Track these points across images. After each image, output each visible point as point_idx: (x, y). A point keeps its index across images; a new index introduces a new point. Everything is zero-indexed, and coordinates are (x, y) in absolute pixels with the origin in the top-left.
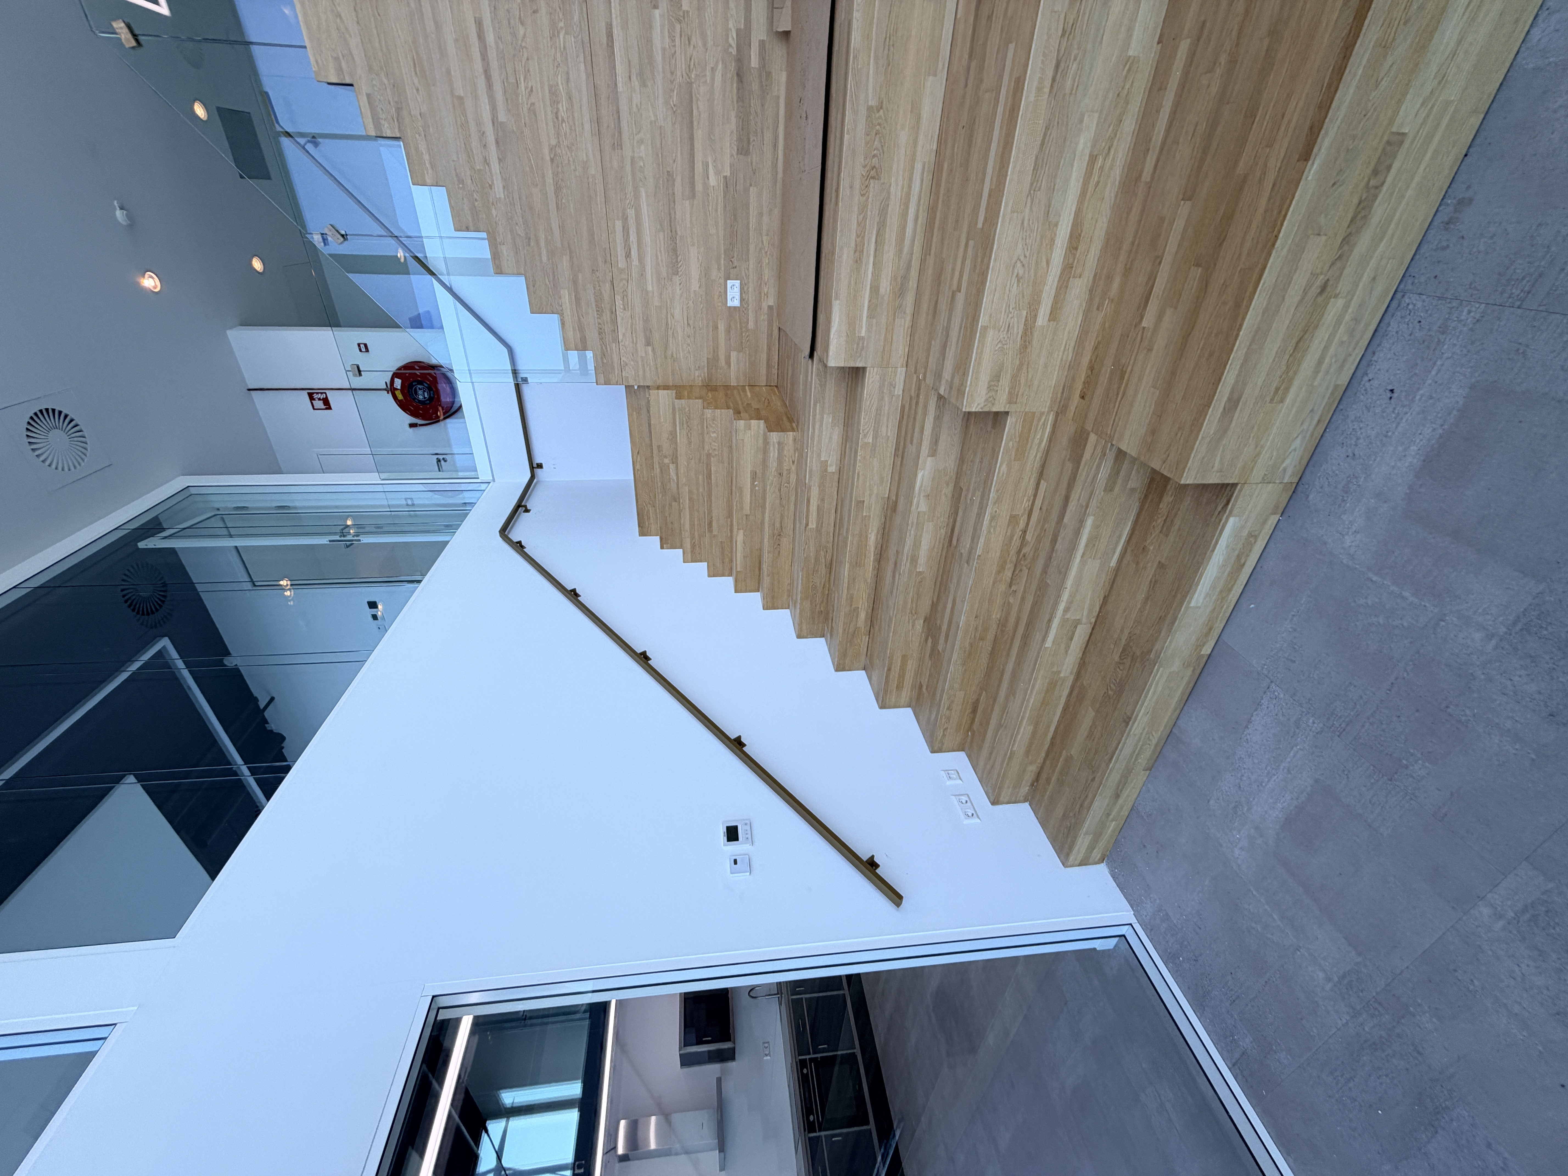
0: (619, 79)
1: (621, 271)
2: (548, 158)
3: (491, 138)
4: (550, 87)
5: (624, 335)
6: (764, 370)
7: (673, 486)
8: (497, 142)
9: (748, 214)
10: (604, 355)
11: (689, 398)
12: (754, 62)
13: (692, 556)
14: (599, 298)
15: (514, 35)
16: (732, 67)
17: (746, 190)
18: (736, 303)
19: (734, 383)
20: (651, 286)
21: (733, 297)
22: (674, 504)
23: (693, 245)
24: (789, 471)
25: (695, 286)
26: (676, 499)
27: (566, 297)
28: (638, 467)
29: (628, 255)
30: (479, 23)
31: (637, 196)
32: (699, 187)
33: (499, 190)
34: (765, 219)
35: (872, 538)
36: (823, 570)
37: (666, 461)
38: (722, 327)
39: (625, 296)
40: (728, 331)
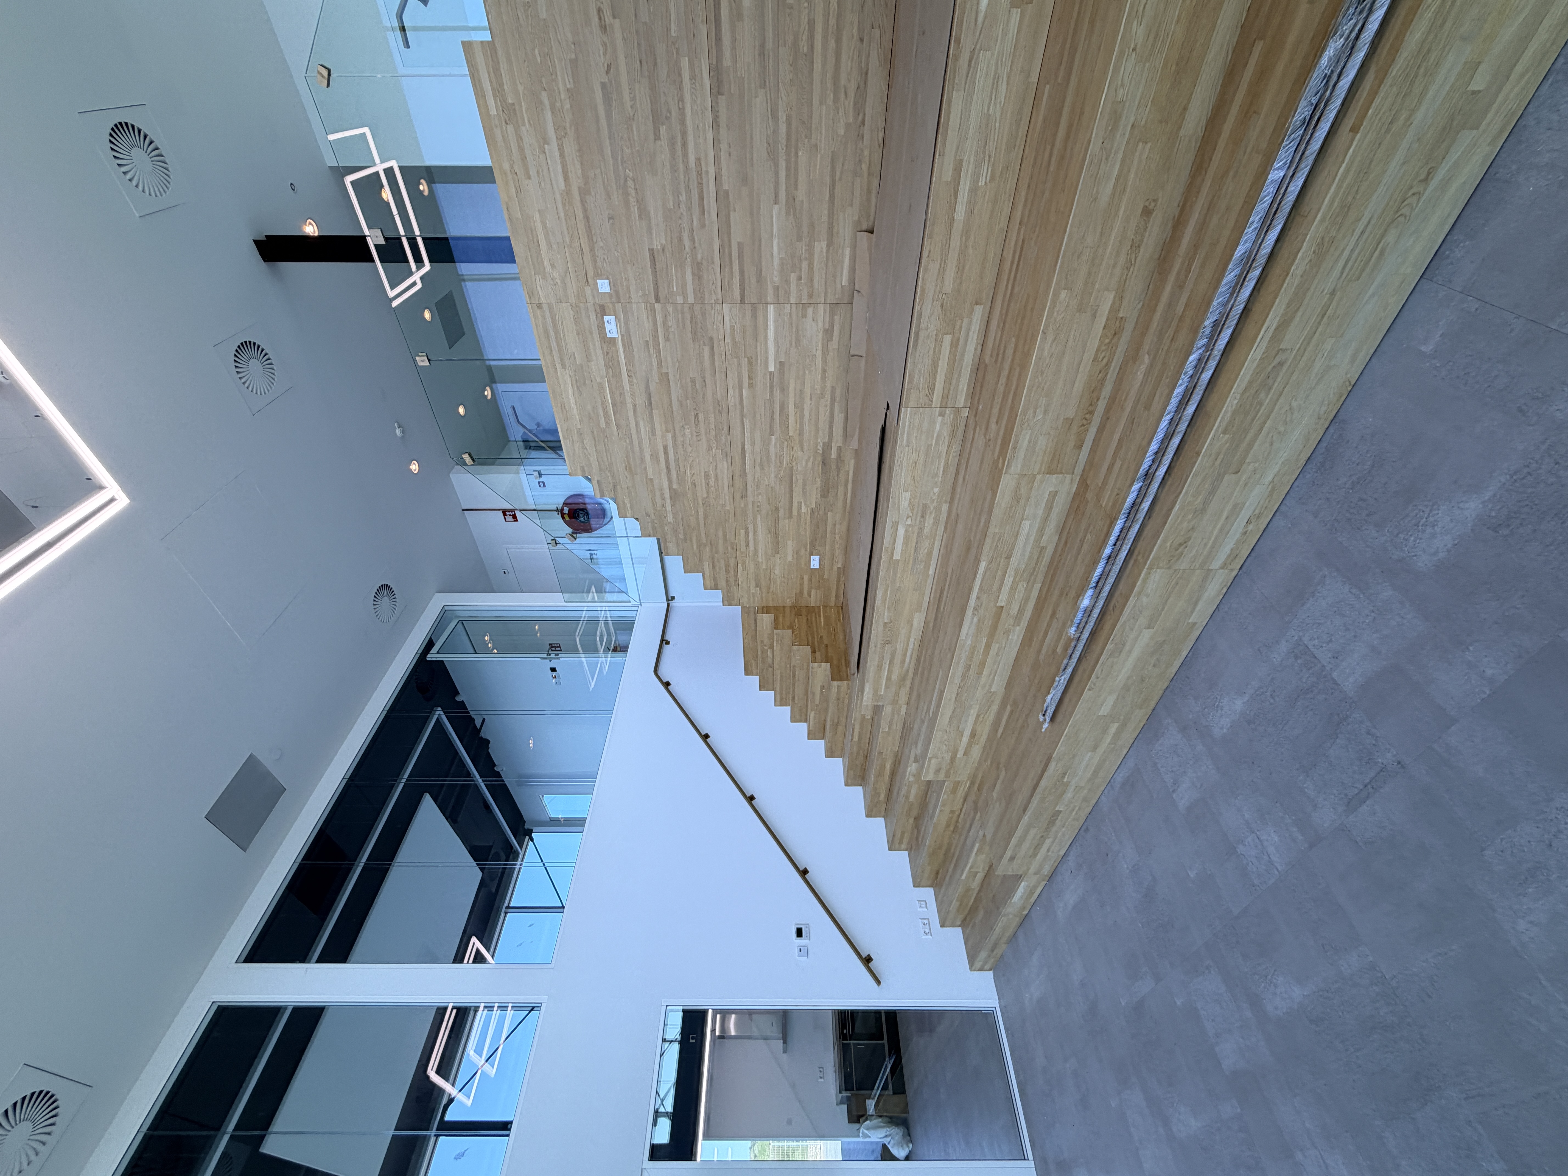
0: (747, 467)
1: (742, 553)
2: (701, 503)
3: (667, 495)
4: (705, 472)
5: (742, 582)
6: (833, 599)
7: (770, 660)
8: (671, 497)
9: (826, 525)
10: (728, 592)
11: (784, 628)
12: (834, 455)
13: (780, 702)
14: (727, 566)
15: (685, 451)
16: (820, 459)
17: (825, 514)
18: (817, 567)
19: (813, 604)
20: (761, 558)
21: (815, 562)
22: (770, 669)
23: (789, 540)
25: (790, 558)
26: (772, 666)
27: (707, 566)
28: (746, 640)
29: (747, 545)
30: (665, 448)
31: (755, 518)
32: (795, 513)
33: (670, 518)
34: (838, 527)
36: (861, 756)
37: (766, 648)
38: (806, 578)
39: (744, 564)
40: (810, 580)
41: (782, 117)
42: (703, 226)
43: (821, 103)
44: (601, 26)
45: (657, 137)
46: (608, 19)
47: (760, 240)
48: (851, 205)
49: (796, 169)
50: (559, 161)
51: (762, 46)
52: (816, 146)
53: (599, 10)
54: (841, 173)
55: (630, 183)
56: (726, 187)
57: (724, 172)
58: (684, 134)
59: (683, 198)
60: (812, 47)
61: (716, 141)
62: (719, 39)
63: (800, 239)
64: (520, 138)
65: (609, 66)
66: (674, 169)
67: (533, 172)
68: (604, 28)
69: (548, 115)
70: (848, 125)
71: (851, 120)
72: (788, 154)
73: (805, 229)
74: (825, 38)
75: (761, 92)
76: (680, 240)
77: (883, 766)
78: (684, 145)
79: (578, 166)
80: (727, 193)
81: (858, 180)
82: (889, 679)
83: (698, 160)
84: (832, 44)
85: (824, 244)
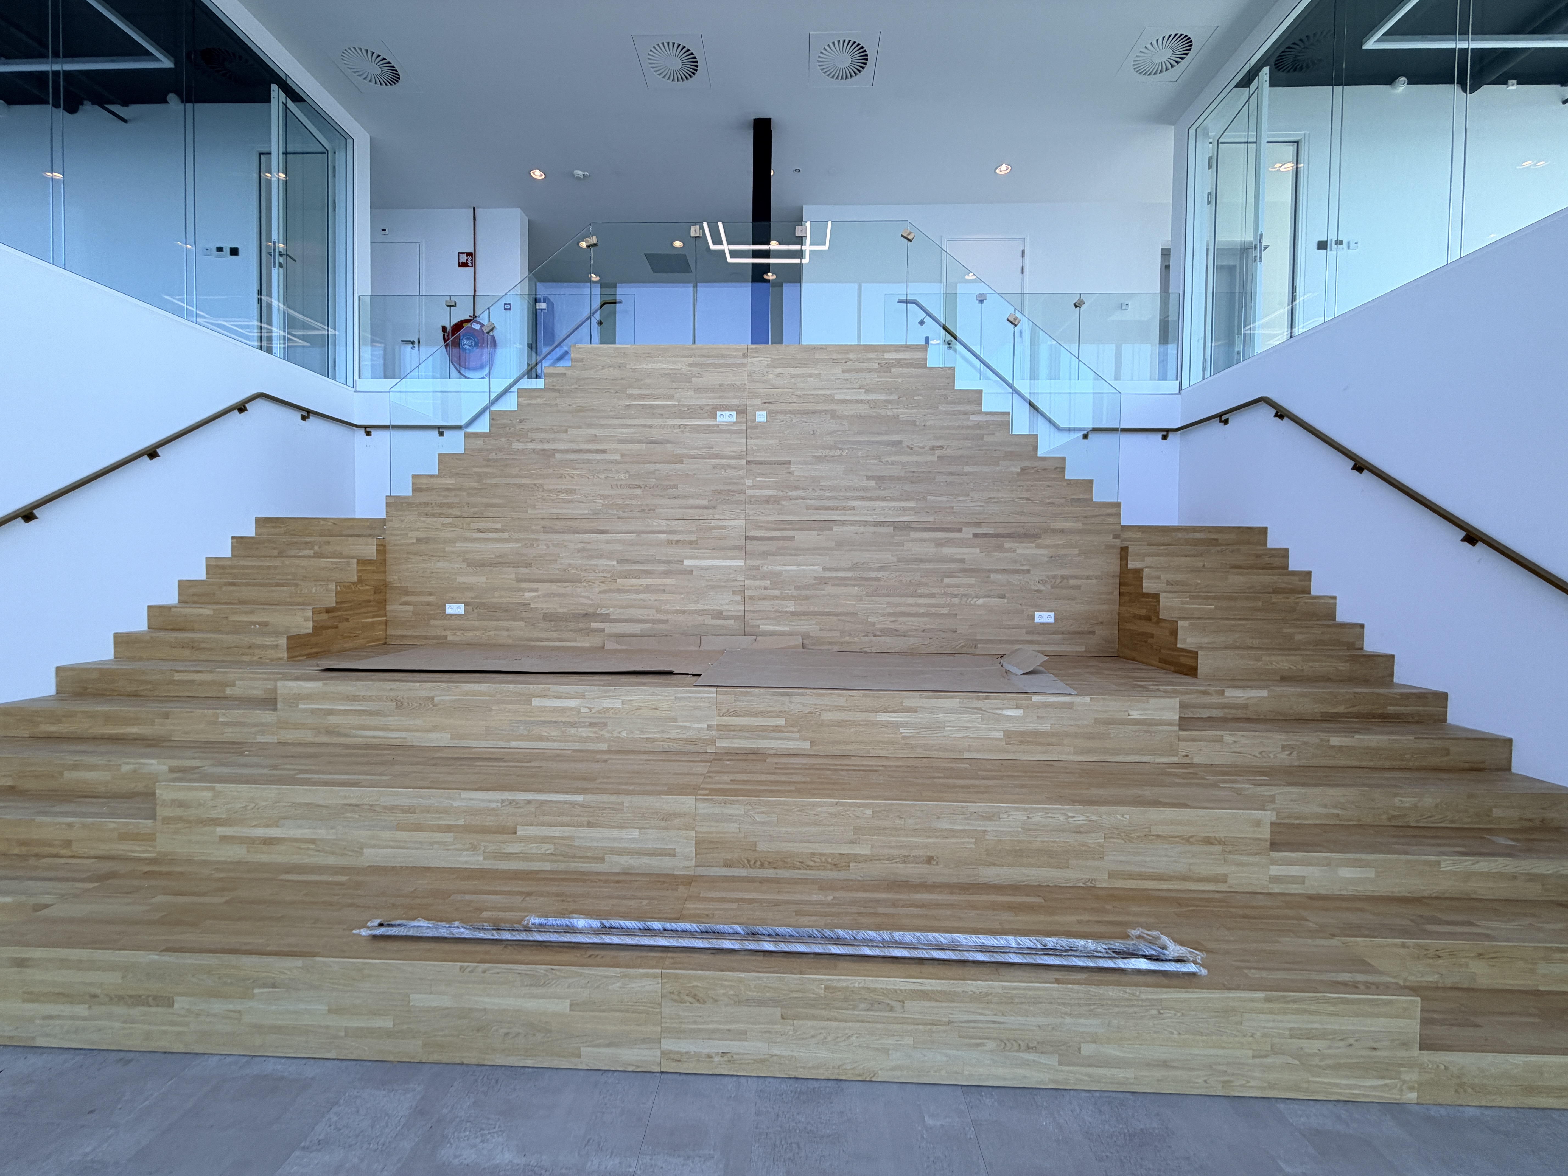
0: (581, 535)
1: (469, 524)
2: (536, 482)
3: (546, 446)
4: (575, 490)
5: (424, 522)
6: (399, 632)
7: (293, 552)
8: (544, 450)
9: (508, 620)
10: (409, 504)
11: (358, 571)
12: (594, 625)
13: (214, 566)
14: (450, 506)
15: (599, 472)
16: (591, 610)
17: (522, 619)
18: (448, 611)
19: (388, 608)
20: (460, 546)
21: (455, 609)
22: (275, 552)
23: (487, 579)
24: (254, 655)
25: (460, 579)
26: (281, 554)
27: (450, 481)
28: (322, 522)
29: (479, 531)
30: (604, 451)
31: (517, 540)
32: (524, 585)
33: (517, 446)
34: (505, 633)
35: (134, 730)
36: (132, 688)
37: (316, 548)
38: (431, 599)
39: (453, 525)
40: (429, 604)
41: (880, 574)
42: (808, 508)
43: (888, 603)
44: (933, 447)
45: (869, 478)
46: (938, 453)
47: (796, 555)
48: (821, 630)
49: (845, 585)
50: (854, 398)
51: (921, 561)
52: (861, 600)
53: (942, 447)
54: (843, 621)
55: (838, 452)
56: (835, 529)
57: (845, 528)
58: (870, 499)
59: (828, 494)
60: (920, 596)
61: (865, 523)
62: (926, 530)
63: (797, 588)
64: (870, 371)
65: (911, 448)
66: (848, 489)
67: (847, 376)
68: (933, 449)
69: (883, 397)
70: (874, 624)
71: (878, 626)
72: (856, 579)
73: (804, 593)
74: (926, 605)
75: (895, 559)
76: (796, 488)
77: (135, 721)
78: (863, 498)
79: (851, 413)
80: (831, 529)
81: (838, 634)
82: (331, 712)
83: (853, 508)
84: (922, 610)
85: (792, 609)
